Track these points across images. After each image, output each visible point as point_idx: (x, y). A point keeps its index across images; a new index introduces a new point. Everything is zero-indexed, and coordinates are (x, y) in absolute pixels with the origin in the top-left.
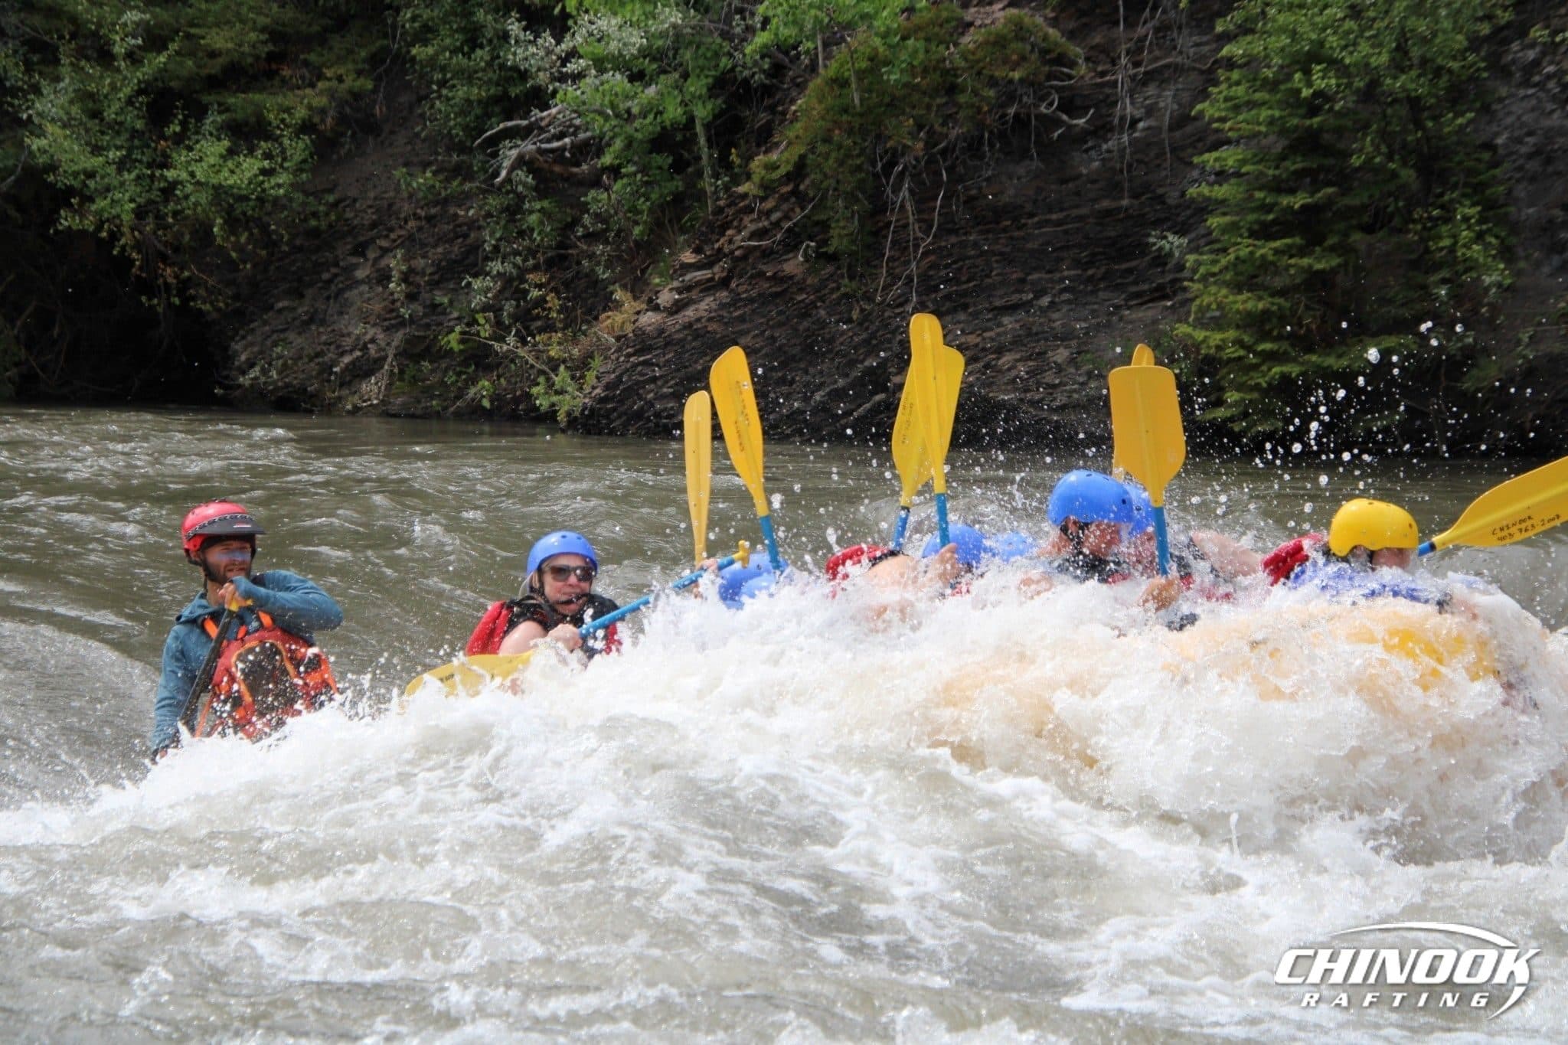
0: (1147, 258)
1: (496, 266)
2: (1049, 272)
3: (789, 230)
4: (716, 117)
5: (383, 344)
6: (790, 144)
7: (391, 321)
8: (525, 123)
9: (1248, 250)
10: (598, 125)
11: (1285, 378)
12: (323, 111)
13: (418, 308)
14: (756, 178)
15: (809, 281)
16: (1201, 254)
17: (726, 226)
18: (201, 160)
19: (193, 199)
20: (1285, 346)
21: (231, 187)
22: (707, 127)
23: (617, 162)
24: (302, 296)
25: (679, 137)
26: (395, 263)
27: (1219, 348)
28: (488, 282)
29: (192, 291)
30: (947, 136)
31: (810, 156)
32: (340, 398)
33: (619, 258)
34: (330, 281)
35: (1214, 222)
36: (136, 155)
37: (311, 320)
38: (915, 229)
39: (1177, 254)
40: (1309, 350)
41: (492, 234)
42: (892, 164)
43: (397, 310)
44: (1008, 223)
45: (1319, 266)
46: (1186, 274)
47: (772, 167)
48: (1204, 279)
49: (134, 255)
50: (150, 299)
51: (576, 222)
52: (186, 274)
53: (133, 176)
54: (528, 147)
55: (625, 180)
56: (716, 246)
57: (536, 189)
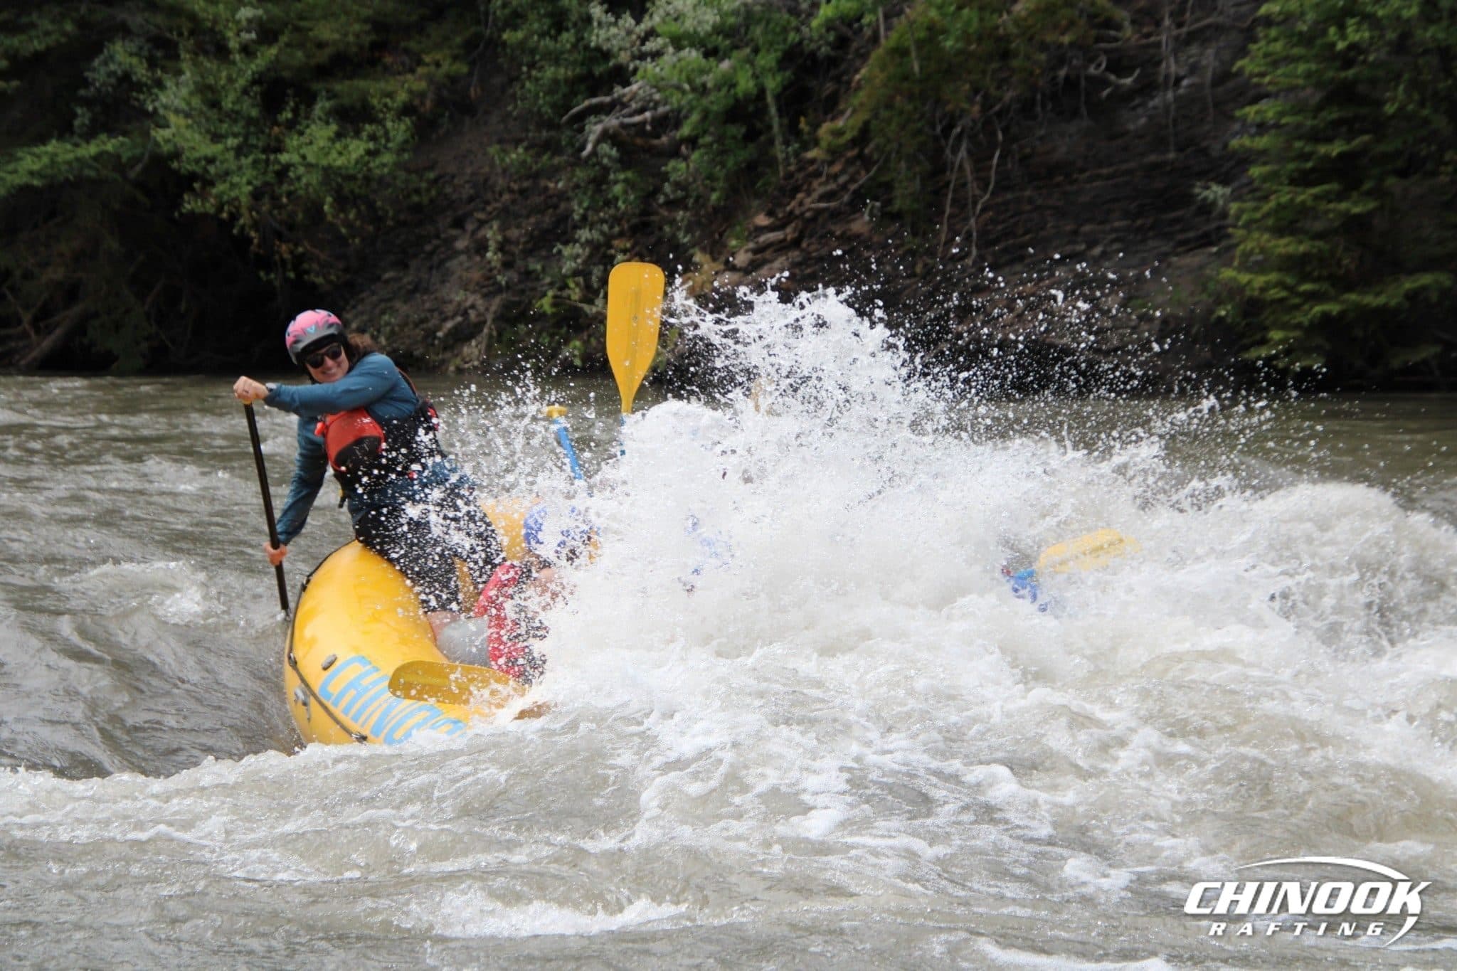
0: (1193, 208)
1: (584, 234)
2: (1102, 223)
3: (855, 192)
4: (785, 88)
5: (482, 309)
6: (854, 111)
7: (489, 288)
8: (607, 99)
9: (1288, 197)
10: (676, 99)
11: (1326, 316)
12: (422, 95)
13: (513, 275)
14: (824, 144)
15: (875, 239)
16: (1244, 201)
17: (797, 189)
18: (311, 143)
19: (304, 180)
20: (1324, 286)
21: (340, 168)
22: (778, 97)
23: (695, 133)
24: (406, 266)
25: (751, 108)
26: (492, 234)
27: (1263, 290)
28: (577, 249)
29: (306, 266)
30: (1000, 99)
31: (874, 122)
32: (443, 362)
33: (699, 223)
34: (432, 253)
35: (1256, 171)
36: (253, 141)
37: (416, 289)
38: (973, 188)
39: (1221, 202)
40: (1349, 288)
41: (580, 204)
42: (951, 126)
43: (494, 277)
44: (1060, 178)
45: (1357, 210)
46: (1230, 221)
47: (838, 133)
48: (1247, 226)
49: (253, 234)
50: (267, 274)
51: (657, 190)
52: (300, 249)
53: (251, 159)
54: (612, 122)
55: (702, 150)
56: (788, 208)
57: (620, 161)
